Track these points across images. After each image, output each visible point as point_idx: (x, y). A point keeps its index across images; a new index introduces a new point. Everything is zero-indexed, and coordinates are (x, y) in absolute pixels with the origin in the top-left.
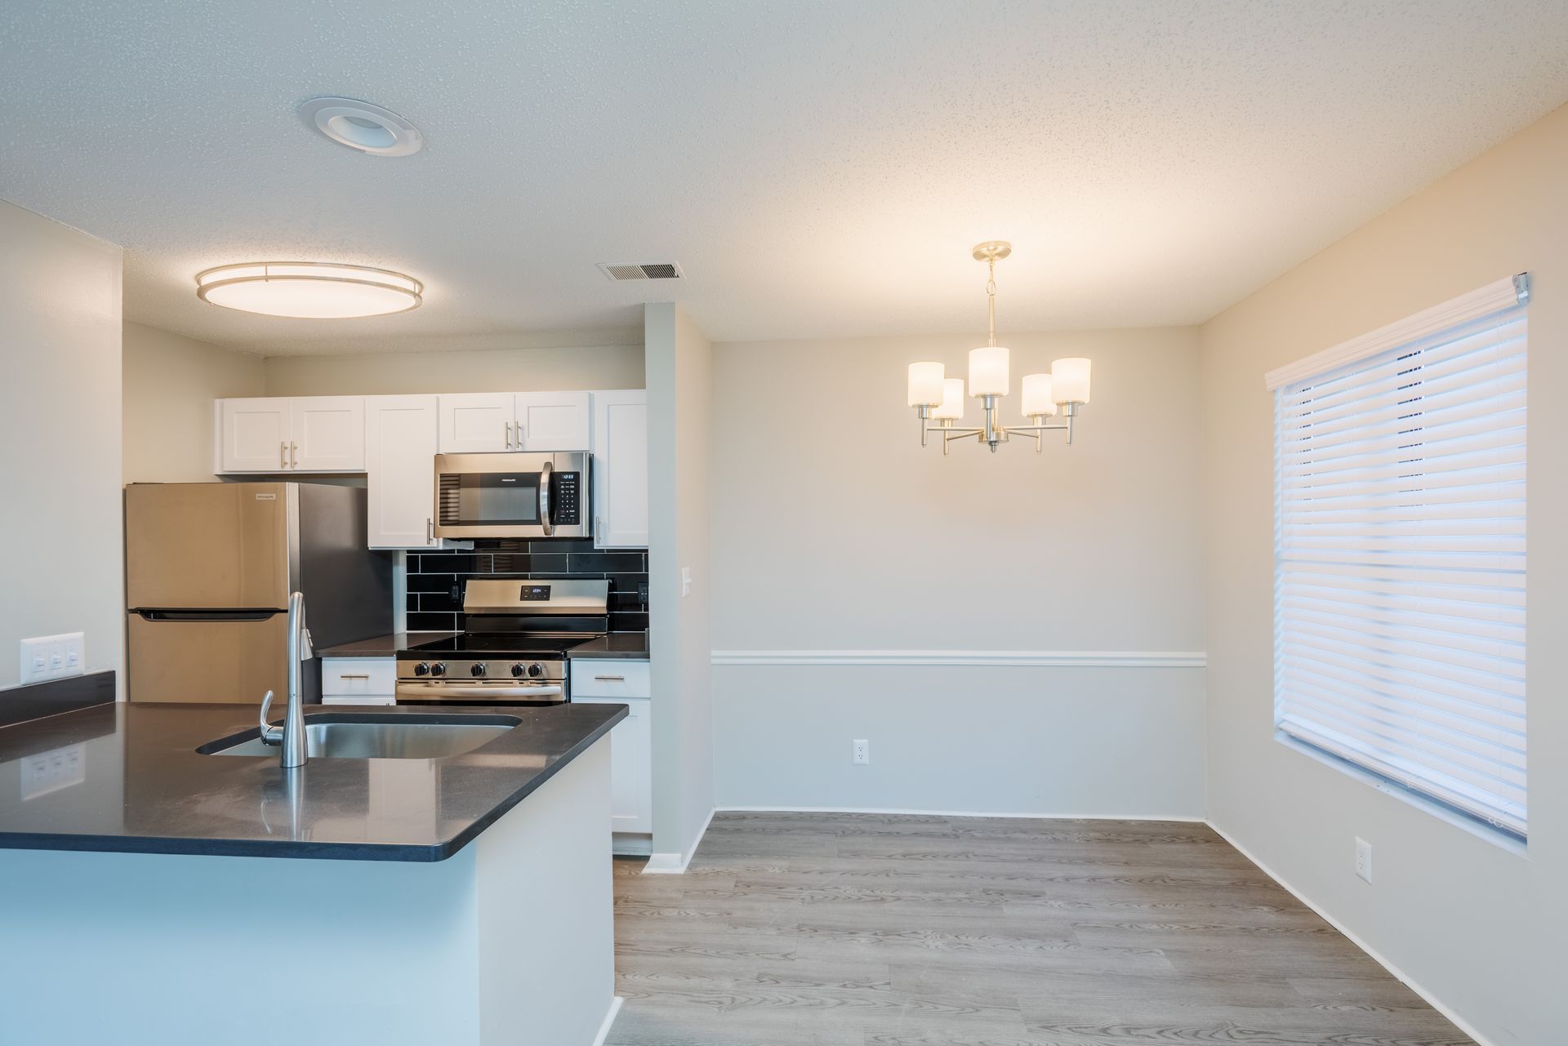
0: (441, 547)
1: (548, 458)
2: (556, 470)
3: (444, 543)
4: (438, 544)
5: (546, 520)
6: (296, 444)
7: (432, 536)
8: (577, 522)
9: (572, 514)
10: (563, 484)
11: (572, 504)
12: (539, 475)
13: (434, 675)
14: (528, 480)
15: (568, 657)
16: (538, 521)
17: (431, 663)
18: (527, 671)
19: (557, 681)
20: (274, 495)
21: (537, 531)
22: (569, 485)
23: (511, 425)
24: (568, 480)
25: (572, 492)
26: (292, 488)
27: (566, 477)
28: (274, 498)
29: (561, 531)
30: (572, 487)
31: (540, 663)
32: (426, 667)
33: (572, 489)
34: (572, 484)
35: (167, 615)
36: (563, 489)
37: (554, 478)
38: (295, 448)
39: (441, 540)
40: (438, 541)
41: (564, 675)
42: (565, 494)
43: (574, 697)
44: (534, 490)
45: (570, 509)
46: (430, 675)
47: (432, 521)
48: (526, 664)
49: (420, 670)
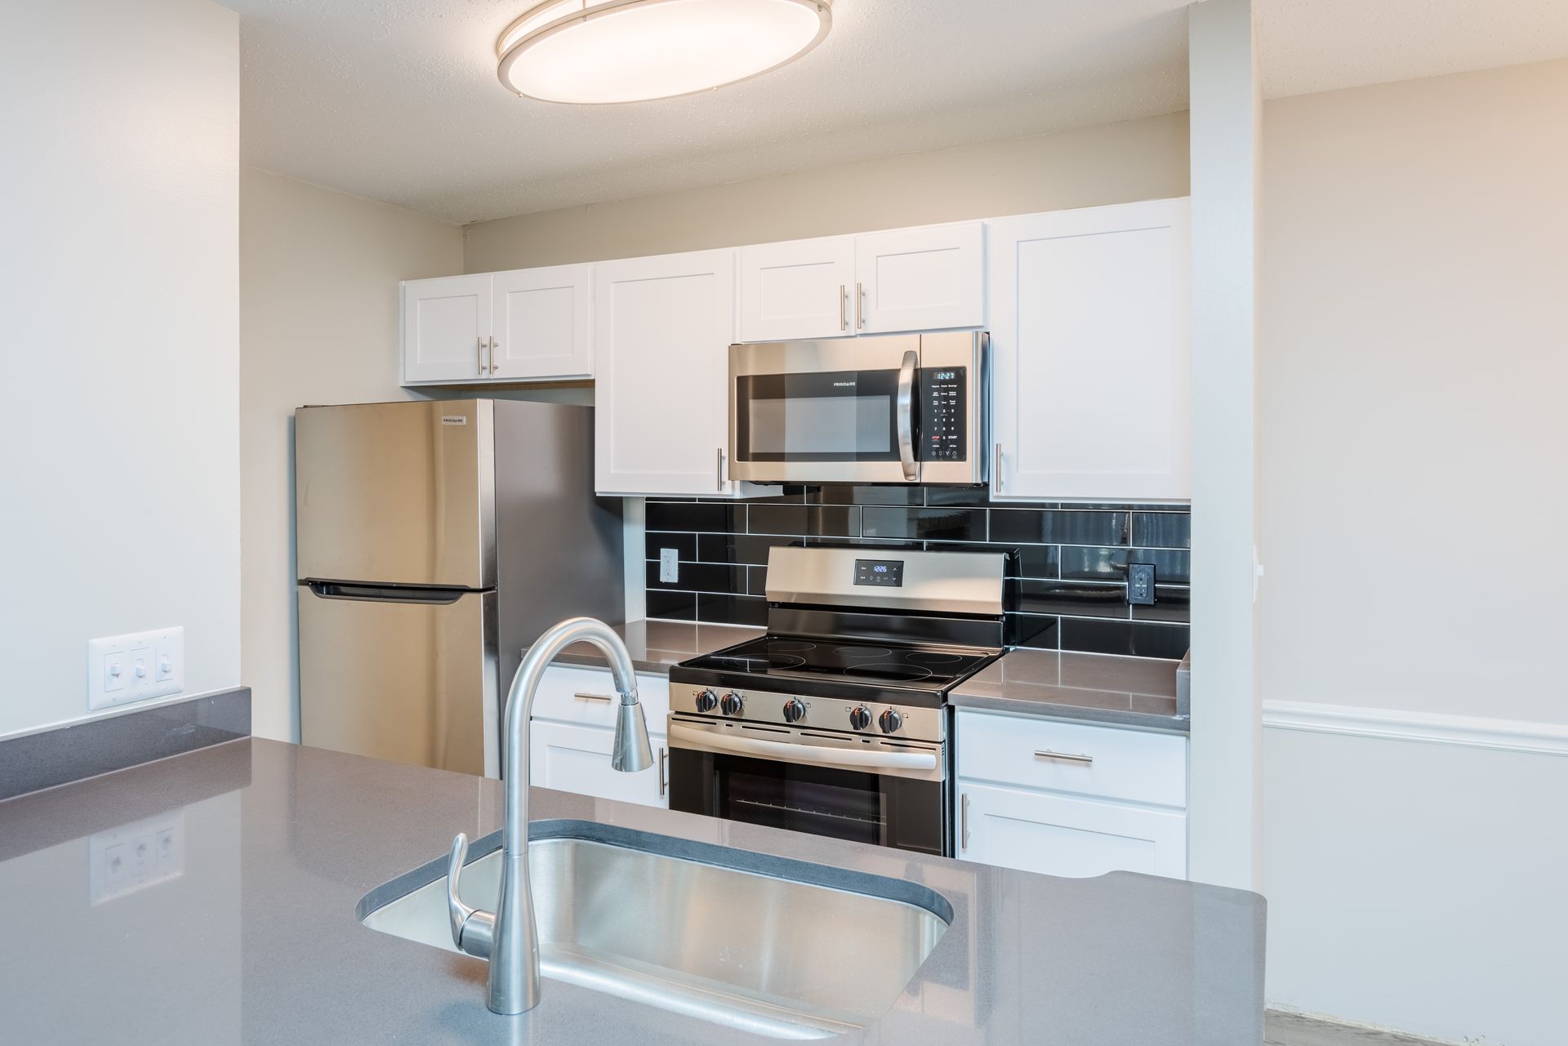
0: (738, 495)
1: (911, 342)
2: (926, 363)
3: (742, 490)
4: (732, 491)
5: (906, 450)
6: (495, 341)
7: (725, 477)
8: (961, 455)
9: (953, 441)
10: (936, 390)
11: (952, 424)
12: (895, 373)
13: (725, 712)
14: (876, 384)
15: (951, 702)
16: (894, 454)
17: (721, 692)
18: (876, 722)
19: (927, 744)
20: (464, 419)
21: (891, 472)
22: (947, 390)
23: (851, 290)
24: (944, 382)
25: (953, 402)
26: (484, 407)
27: (941, 376)
28: (464, 422)
29: (935, 472)
30: (953, 394)
31: (900, 710)
32: (712, 697)
33: (952, 398)
34: (952, 389)
35: (343, 589)
36: (936, 399)
37: (922, 378)
38: (496, 346)
39: (737, 483)
40: (733, 487)
41: (942, 735)
42: (939, 407)
43: (961, 778)
44: (885, 401)
45: (948, 433)
46: (719, 712)
47: (725, 453)
48: (876, 710)
49: (704, 702)
